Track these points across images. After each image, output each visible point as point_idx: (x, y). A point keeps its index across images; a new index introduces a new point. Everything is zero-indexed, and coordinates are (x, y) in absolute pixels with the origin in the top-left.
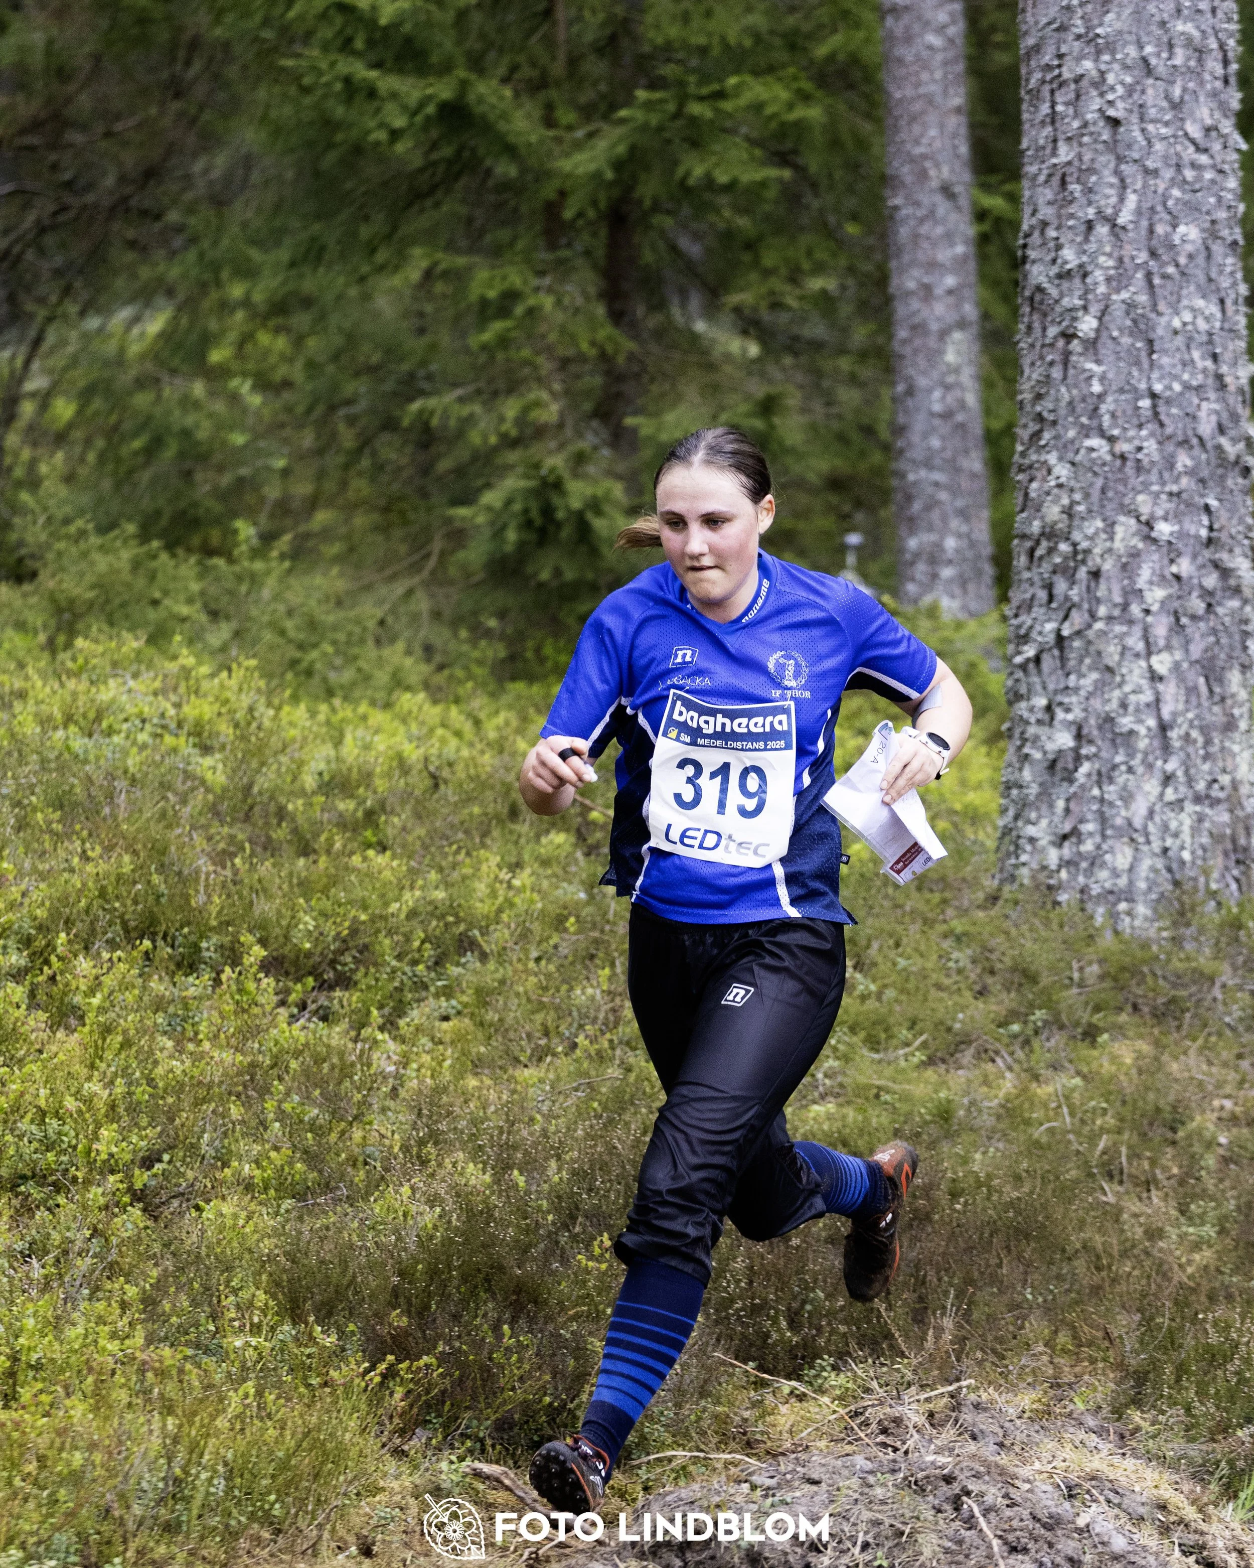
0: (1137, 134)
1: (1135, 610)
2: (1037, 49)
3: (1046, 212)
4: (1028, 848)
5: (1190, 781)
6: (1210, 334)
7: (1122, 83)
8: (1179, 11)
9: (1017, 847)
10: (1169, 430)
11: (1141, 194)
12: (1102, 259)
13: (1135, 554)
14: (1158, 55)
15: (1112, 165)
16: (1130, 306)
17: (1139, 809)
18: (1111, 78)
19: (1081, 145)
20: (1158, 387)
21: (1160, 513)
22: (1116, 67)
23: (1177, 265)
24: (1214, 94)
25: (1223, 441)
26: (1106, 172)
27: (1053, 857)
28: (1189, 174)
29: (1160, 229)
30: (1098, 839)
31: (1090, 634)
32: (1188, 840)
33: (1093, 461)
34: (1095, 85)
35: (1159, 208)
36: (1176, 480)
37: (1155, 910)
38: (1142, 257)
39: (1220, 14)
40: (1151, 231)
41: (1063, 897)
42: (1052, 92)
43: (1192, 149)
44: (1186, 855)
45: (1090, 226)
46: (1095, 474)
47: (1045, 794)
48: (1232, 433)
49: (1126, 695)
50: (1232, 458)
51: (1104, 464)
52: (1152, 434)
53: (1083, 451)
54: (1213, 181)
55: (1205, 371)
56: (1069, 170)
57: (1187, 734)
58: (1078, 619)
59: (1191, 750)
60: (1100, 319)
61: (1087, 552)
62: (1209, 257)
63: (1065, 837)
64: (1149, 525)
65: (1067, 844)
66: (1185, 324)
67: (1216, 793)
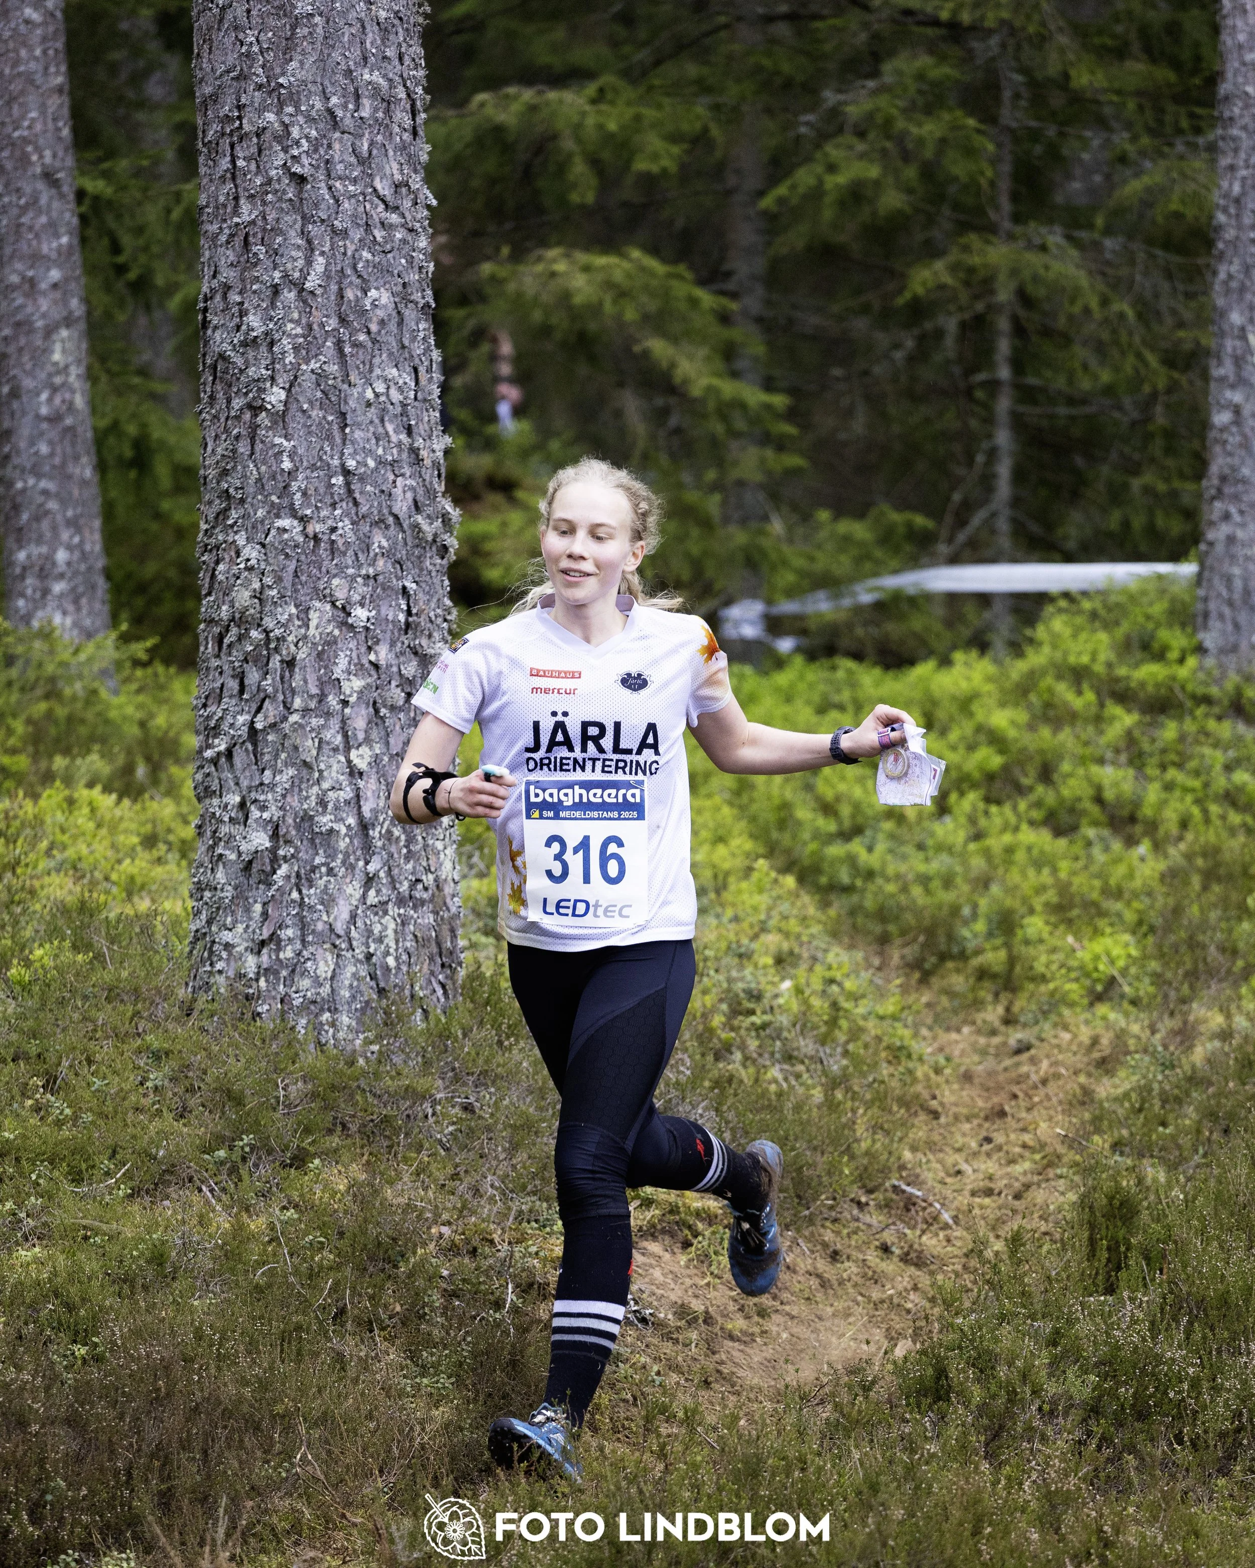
0: (324, 191)
1: (333, 701)
2: (214, 98)
3: (228, 274)
4: (224, 955)
5: (393, 883)
6: (404, 405)
7: (307, 137)
8: (365, 59)
9: (211, 952)
10: (364, 509)
11: (330, 258)
12: (290, 326)
13: (331, 642)
14: (345, 107)
15: (298, 226)
16: (320, 376)
17: (341, 913)
18: (295, 132)
19: (264, 203)
20: (351, 464)
21: (356, 597)
22: (301, 119)
23: (369, 332)
24: (404, 147)
25: (419, 518)
26: (293, 233)
27: (251, 964)
28: (379, 234)
29: (350, 294)
30: (298, 946)
31: (286, 726)
32: (393, 945)
33: (286, 543)
34: (277, 138)
35: (349, 271)
36: (373, 563)
37: (359, 1021)
38: (332, 323)
39: (407, 61)
40: (341, 295)
41: (263, 1008)
42: (232, 146)
43: (381, 207)
44: (391, 961)
45: (276, 290)
46: (287, 556)
47: (241, 897)
48: (429, 510)
49: (325, 792)
50: (430, 538)
51: (296, 546)
52: (346, 514)
53: (273, 532)
54: (404, 241)
55: (400, 444)
56: (251, 230)
57: (389, 832)
58: (272, 711)
59: (393, 849)
60: (289, 391)
61: (281, 639)
62: (401, 323)
63: (263, 943)
64: (345, 611)
65: (265, 951)
66: (377, 395)
67: (419, 893)
